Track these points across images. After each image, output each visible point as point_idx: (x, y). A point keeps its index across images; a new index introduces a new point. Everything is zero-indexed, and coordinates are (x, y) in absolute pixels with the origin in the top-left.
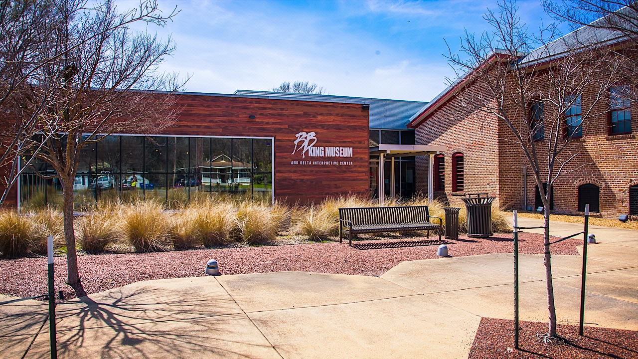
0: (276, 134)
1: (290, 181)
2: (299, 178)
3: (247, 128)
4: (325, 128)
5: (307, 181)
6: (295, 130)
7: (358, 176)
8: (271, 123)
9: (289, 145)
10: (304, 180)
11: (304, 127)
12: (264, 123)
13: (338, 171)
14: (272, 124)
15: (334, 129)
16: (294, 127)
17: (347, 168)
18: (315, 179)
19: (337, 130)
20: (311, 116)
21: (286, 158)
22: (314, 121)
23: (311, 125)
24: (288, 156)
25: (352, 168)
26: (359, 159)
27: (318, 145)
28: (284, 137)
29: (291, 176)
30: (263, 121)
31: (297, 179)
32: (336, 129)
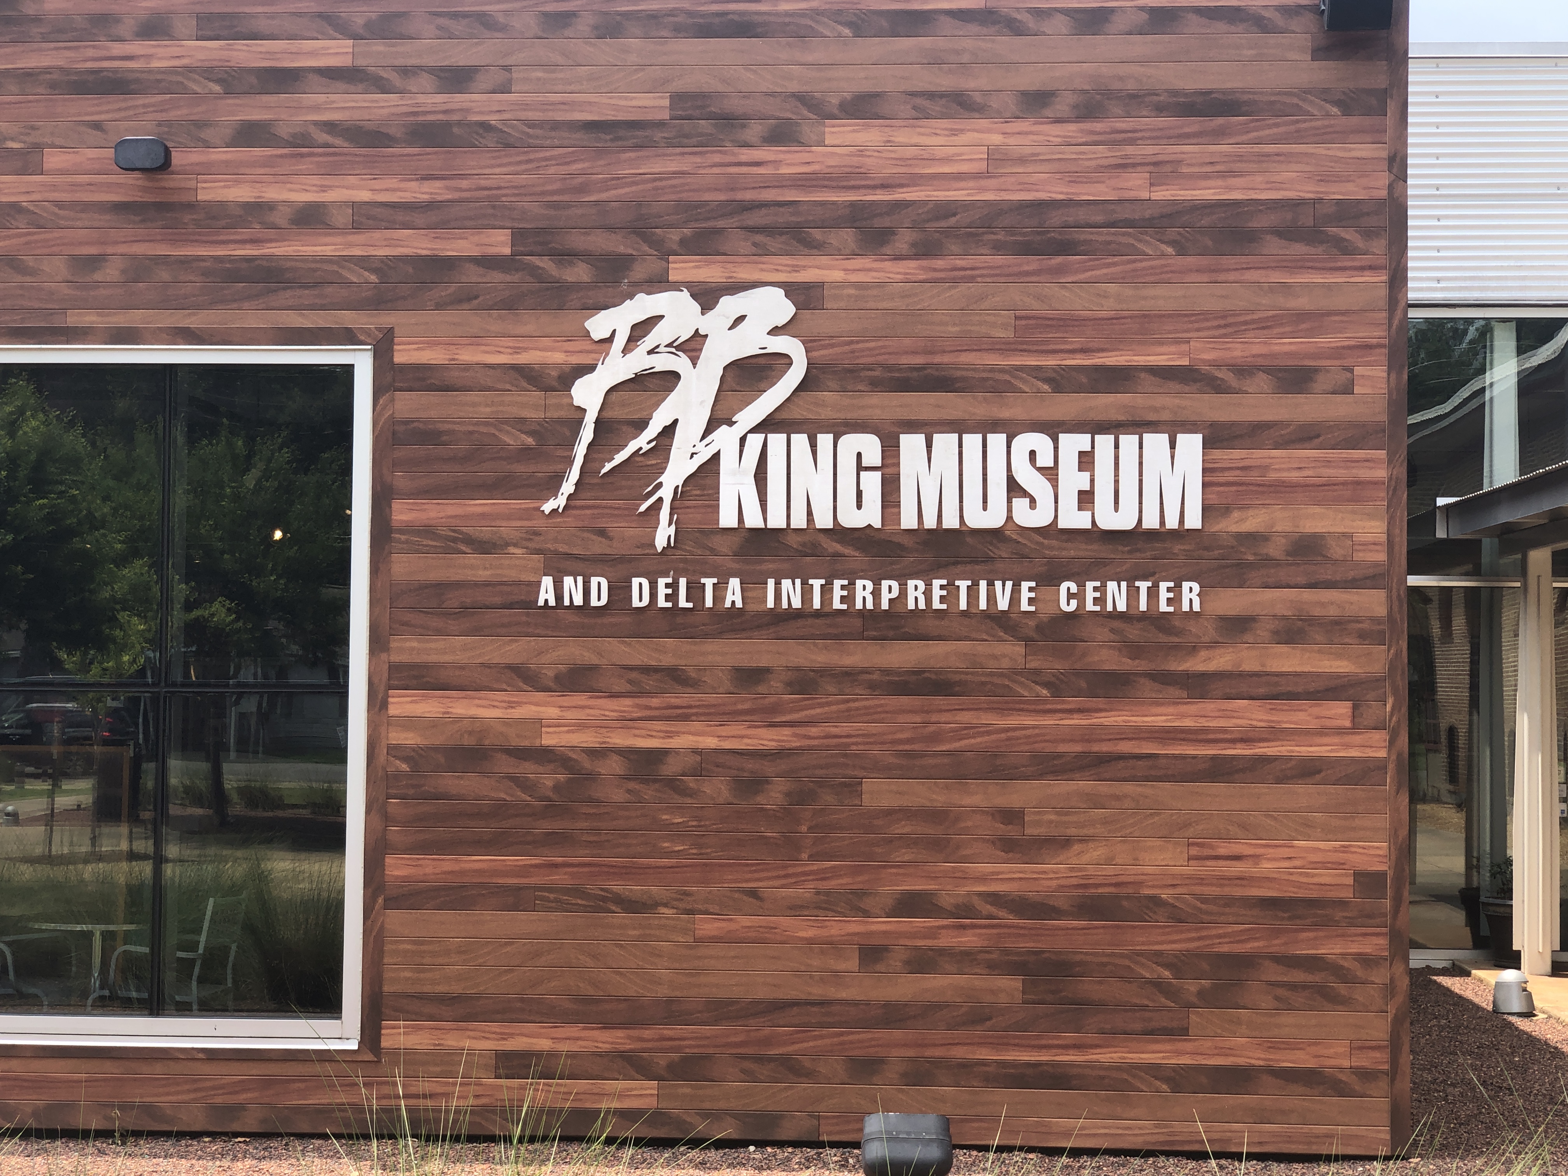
0: (387, 319)
1: (529, 769)
2: (620, 740)
3: (111, 272)
4: (903, 241)
5: (698, 772)
6: (580, 273)
7: (1274, 733)
8: (342, 218)
9: (520, 423)
10: (670, 768)
11: (674, 236)
12: (280, 218)
13: (1035, 676)
14: (356, 227)
15: (998, 248)
16: (578, 241)
17: (1135, 650)
18: (780, 754)
19: (1032, 263)
20: (755, 130)
21: (484, 547)
22: (781, 182)
23: (755, 218)
24: (508, 530)
25: (1194, 649)
26: (1275, 549)
27: (826, 414)
28: (476, 339)
29: (539, 722)
30: (272, 194)
31: (594, 753)
32: (1026, 249)
